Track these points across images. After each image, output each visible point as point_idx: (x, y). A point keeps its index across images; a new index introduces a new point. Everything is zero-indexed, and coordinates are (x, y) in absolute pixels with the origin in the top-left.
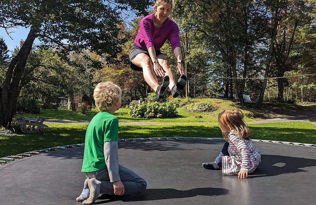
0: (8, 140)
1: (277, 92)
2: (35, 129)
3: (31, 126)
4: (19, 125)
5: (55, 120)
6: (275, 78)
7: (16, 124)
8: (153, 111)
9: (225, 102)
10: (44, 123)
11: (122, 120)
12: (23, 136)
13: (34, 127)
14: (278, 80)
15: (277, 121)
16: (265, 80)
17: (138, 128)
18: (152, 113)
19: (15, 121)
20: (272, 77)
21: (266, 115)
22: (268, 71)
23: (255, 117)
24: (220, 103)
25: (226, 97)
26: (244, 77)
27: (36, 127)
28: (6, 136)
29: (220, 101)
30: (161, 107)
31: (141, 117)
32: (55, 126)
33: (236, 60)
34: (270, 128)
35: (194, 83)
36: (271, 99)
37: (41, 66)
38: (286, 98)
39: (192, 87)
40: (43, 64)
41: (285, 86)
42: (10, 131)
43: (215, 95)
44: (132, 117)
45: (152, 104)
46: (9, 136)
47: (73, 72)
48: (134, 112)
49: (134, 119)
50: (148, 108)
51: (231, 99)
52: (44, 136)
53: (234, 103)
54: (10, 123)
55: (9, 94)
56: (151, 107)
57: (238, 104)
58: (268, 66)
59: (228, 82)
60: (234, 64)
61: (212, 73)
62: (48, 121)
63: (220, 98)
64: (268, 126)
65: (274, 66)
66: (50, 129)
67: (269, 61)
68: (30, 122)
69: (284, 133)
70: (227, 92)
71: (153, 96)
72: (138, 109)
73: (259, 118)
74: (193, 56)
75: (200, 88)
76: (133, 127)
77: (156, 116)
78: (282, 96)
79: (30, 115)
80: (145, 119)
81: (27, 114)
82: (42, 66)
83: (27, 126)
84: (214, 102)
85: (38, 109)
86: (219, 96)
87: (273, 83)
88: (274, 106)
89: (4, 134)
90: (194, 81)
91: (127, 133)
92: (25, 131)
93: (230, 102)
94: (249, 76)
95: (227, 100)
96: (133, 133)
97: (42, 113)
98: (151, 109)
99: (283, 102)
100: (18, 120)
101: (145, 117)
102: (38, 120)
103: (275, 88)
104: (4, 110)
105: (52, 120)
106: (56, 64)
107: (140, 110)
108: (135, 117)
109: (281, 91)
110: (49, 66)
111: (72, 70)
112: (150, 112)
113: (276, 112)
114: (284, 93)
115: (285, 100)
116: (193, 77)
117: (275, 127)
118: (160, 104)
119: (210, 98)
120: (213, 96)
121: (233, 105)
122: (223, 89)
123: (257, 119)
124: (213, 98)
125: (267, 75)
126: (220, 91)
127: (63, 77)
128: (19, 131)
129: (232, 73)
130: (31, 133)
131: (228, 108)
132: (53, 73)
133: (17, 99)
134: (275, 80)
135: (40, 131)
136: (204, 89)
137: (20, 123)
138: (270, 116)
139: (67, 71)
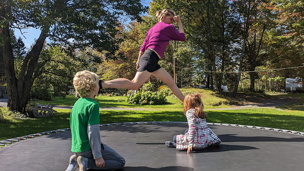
0: (22, 123)
1: (249, 84)
2: (46, 114)
3: (42, 111)
4: (33, 110)
5: (64, 106)
6: (248, 72)
7: (30, 110)
8: (146, 98)
9: (206, 92)
10: (54, 108)
11: (120, 106)
12: (36, 120)
13: (45, 112)
14: (250, 74)
15: (249, 107)
16: (240, 74)
17: (133, 113)
18: (146, 100)
19: (29, 107)
20: (245, 71)
21: (240, 103)
22: (242, 66)
23: (230, 104)
24: (202, 92)
25: (207, 87)
26: (222, 70)
27: (47, 112)
28: (21, 120)
29: (202, 90)
30: (153, 96)
31: (137, 104)
32: (63, 112)
33: (215, 57)
34: (243, 113)
35: (182, 75)
36: (245, 89)
37: (51, 60)
38: (257, 88)
39: (179, 79)
40: (53, 59)
41: (256, 78)
42: (24, 115)
43: (198, 86)
44: (129, 104)
45: (146, 93)
46: (23, 120)
47: (79, 66)
48: (130, 100)
49: (131, 106)
50: (142, 97)
51: (212, 89)
52: (53, 120)
53: (214, 93)
54: (25, 109)
55: (24, 84)
56: (144, 95)
57: (217, 93)
58: (241, 62)
59: (209, 75)
60: (213, 60)
61: (196, 68)
62: (57, 107)
63: (203, 88)
64: (241, 112)
65: (246, 62)
66: (59, 113)
67: (242, 58)
68: (41, 108)
69: (254, 118)
70: (208, 83)
71: (147, 87)
72: (134, 97)
73: (234, 105)
74: (180, 53)
75: (187, 79)
76: (129, 112)
77: (149, 103)
78: (254, 87)
79: (43, 102)
80: (139, 106)
81: (40, 101)
82: (53, 61)
83: (39, 111)
84: (197, 91)
85: (50, 97)
86: (202, 87)
87: (246, 76)
88: (247, 95)
89: (19, 118)
90: (181, 74)
91: (123, 117)
92: (37, 115)
93: (211, 92)
94: (226, 70)
95: (208, 89)
96: (128, 117)
97: (53, 100)
98: (145, 97)
99: (254, 91)
100: (31, 106)
101: (140, 104)
102: (49, 106)
103: (248, 80)
104: (20, 97)
105: (61, 106)
106: (65, 59)
107: (135, 98)
108: (132, 104)
109: (253, 82)
110: (58, 60)
111: (78, 64)
112: (143, 99)
113: (248, 100)
114: (255, 84)
115: (256, 90)
116: (180, 71)
117: (246, 112)
118: (152, 93)
119: (194, 88)
120: (196, 87)
121: (212, 94)
122: (205, 80)
123: (233, 106)
124: (196, 88)
125: (241, 69)
126: (202, 83)
127: (70, 70)
128: (32, 115)
129: (212, 67)
130: (42, 117)
131: (209, 96)
132: (62, 67)
133: (31, 88)
134: (248, 73)
135: (50, 115)
136: (190, 81)
137: (33, 109)
138: (244, 104)
139: (73, 65)
